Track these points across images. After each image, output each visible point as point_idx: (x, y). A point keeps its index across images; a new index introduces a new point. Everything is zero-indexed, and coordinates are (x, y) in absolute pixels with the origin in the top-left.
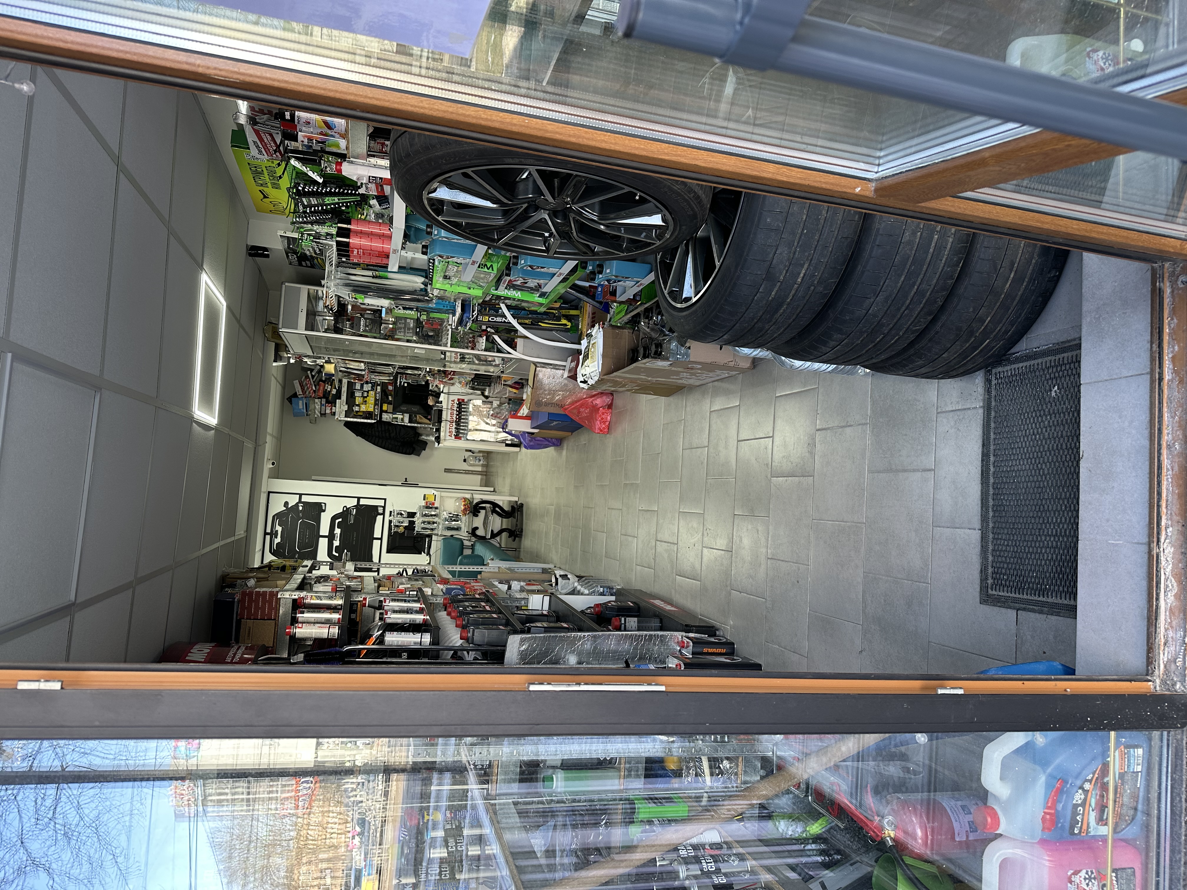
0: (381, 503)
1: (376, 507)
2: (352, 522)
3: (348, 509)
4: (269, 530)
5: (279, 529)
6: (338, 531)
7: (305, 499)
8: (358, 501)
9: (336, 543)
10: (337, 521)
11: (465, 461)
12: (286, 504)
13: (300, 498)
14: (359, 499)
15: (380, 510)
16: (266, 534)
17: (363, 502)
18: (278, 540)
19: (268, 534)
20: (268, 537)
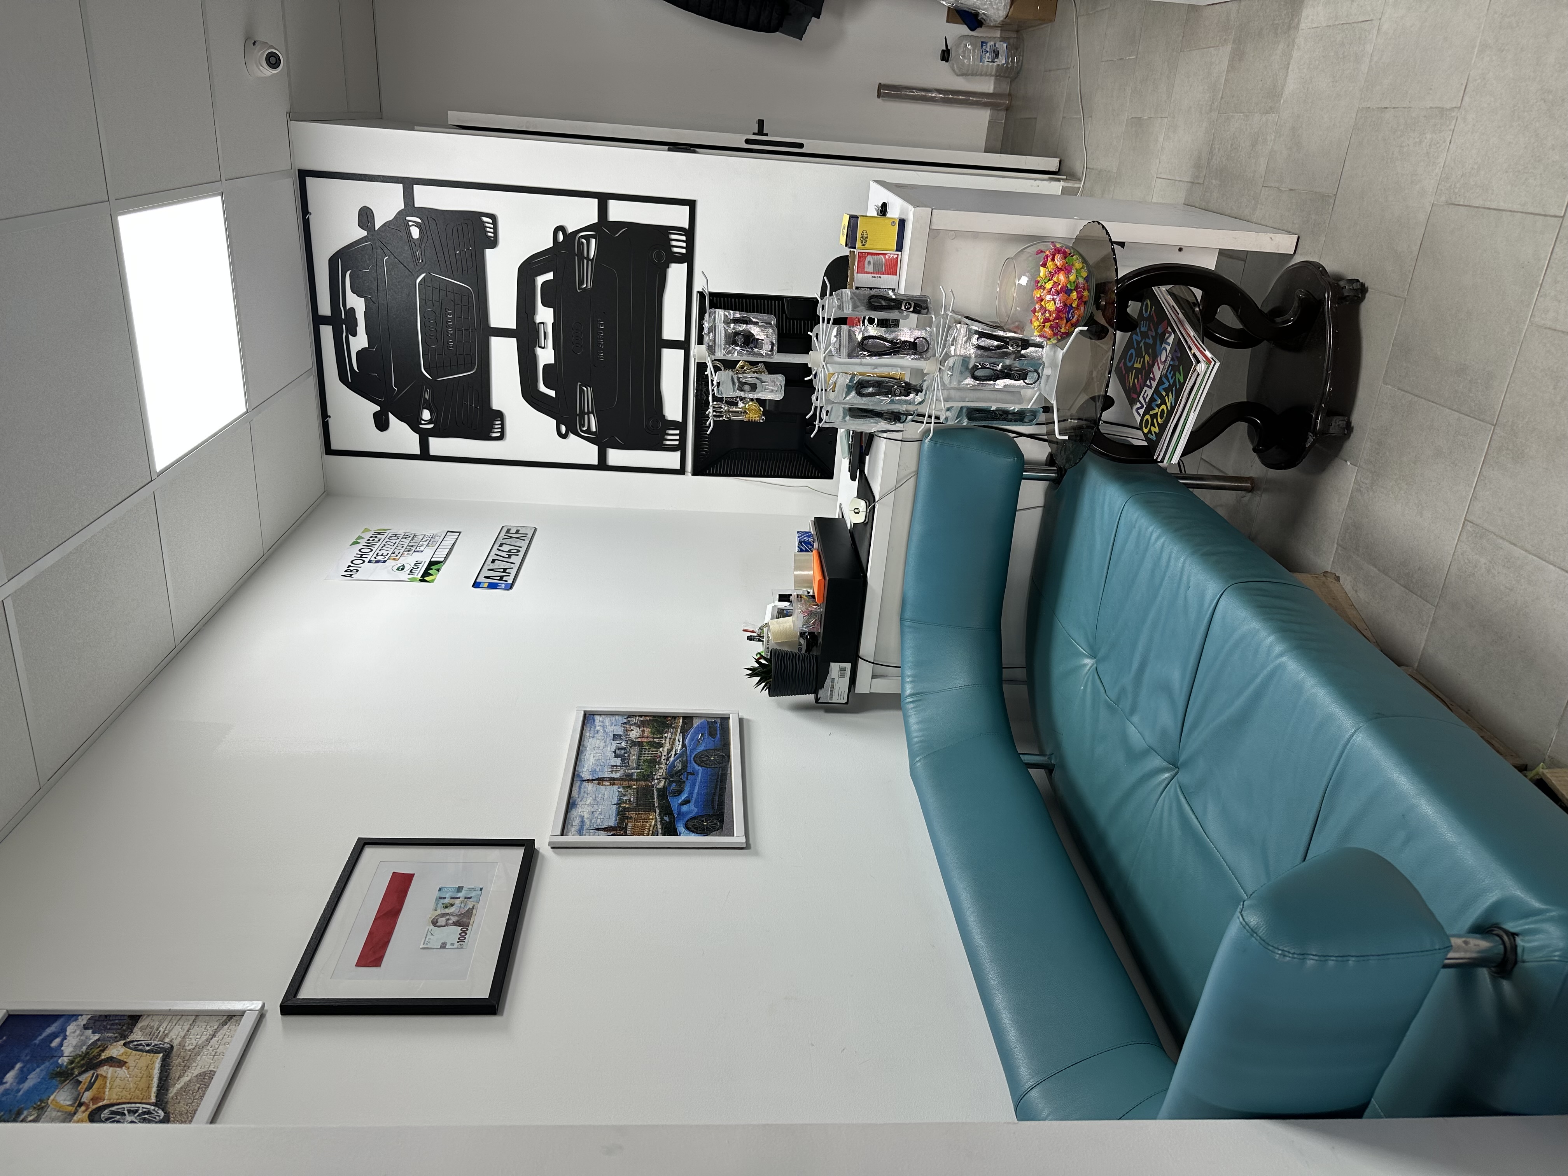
0: (678, 217)
1: (662, 233)
2: (588, 284)
3: (570, 237)
4: (325, 309)
5: (356, 303)
6: (545, 315)
7: (425, 197)
8: (603, 210)
9: (546, 356)
10: (540, 280)
11: (945, 55)
12: (366, 216)
13: (409, 196)
14: (603, 199)
15: (678, 244)
16: (318, 320)
17: (618, 212)
18: (359, 342)
19: (325, 320)
20: (327, 332)
